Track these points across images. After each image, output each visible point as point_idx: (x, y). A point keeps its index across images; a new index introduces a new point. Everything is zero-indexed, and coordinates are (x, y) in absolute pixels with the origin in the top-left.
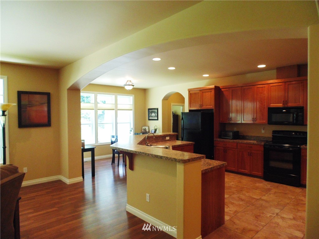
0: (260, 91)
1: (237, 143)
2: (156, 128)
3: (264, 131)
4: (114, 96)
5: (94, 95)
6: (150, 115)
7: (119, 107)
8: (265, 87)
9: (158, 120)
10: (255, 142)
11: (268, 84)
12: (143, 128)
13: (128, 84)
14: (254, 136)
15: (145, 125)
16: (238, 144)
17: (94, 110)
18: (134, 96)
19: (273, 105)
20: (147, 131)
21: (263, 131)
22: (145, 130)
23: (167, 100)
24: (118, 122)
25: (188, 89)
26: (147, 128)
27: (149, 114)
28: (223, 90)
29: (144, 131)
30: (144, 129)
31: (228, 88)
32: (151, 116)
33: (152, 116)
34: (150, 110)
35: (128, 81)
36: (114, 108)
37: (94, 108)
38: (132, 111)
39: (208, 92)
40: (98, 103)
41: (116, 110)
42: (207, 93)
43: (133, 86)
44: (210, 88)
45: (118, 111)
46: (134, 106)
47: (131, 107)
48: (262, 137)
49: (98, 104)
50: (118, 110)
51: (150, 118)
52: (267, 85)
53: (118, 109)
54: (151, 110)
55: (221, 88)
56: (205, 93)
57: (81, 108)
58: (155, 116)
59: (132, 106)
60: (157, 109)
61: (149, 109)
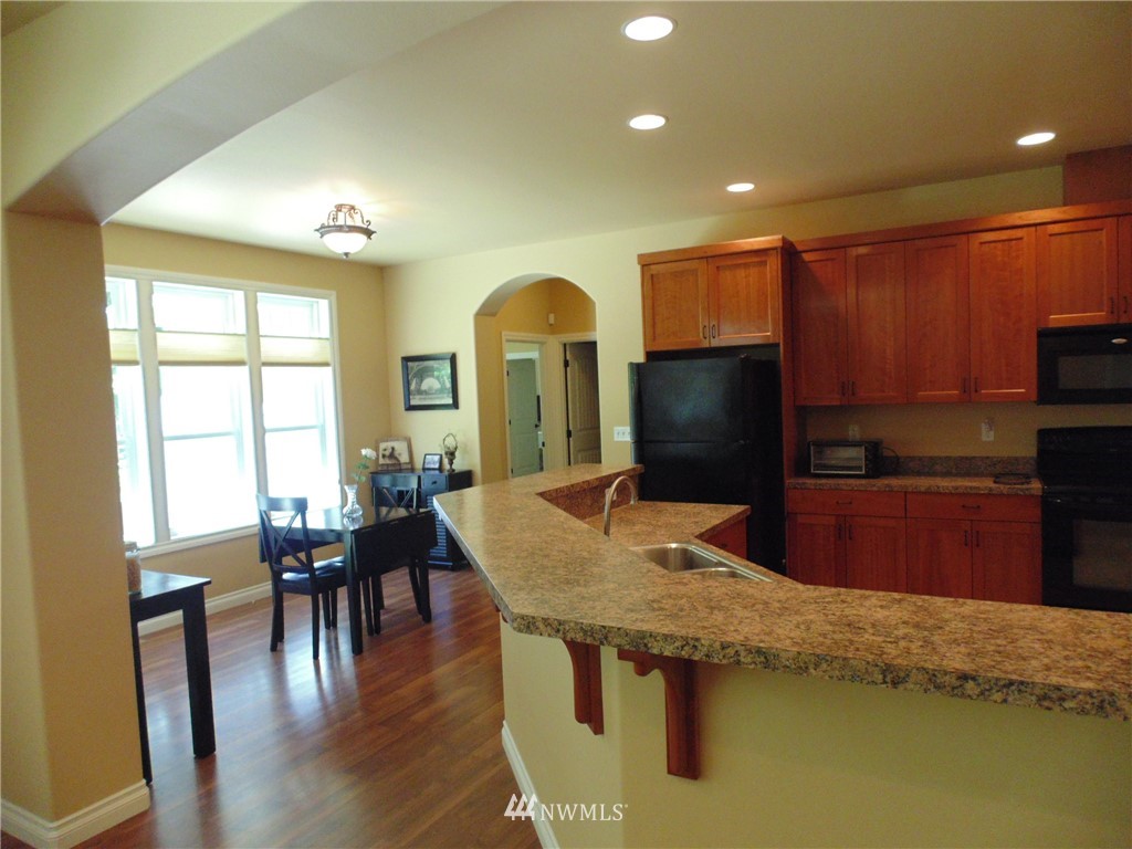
0: (999, 259)
1: (906, 492)
2: (450, 442)
3: (992, 433)
4: (240, 295)
5: (132, 283)
6: (413, 387)
7: (269, 349)
8: (1021, 238)
9: (455, 405)
10: (987, 484)
11: (1035, 225)
12: (383, 446)
13: (340, 222)
14: (948, 458)
15: (389, 437)
16: (908, 496)
17: (138, 369)
18: (334, 294)
19: (1058, 319)
20: (404, 458)
21: (987, 435)
22: (392, 456)
23: (493, 315)
24: (267, 425)
25: (641, 257)
26: (401, 448)
27: (407, 384)
28: (807, 257)
29: (388, 461)
30: (387, 453)
31: (834, 247)
32: (419, 392)
33: (426, 392)
34: (410, 364)
35: (339, 208)
36: (243, 355)
37: (138, 357)
38: (329, 370)
39: (746, 265)
40: (160, 330)
41: (255, 363)
42: (741, 273)
43: (368, 233)
44: (756, 247)
45: (264, 369)
46: (336, 346)
47: (324, 351)
48: (982, 458)
49: (158, 334)
50: (265, 364)
51: (413, 402)
52: (1033, 229)
53: (263, 359)
54: (415, 364)
55: (800, 248)
56: (727, 273)
57: (114, 355)
58: (441, 391)
59: (327, 343)
60: (453, 359)
61: (406, 360)
